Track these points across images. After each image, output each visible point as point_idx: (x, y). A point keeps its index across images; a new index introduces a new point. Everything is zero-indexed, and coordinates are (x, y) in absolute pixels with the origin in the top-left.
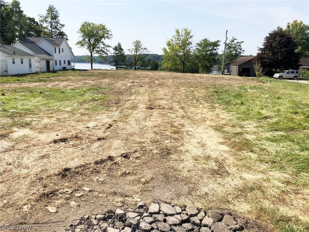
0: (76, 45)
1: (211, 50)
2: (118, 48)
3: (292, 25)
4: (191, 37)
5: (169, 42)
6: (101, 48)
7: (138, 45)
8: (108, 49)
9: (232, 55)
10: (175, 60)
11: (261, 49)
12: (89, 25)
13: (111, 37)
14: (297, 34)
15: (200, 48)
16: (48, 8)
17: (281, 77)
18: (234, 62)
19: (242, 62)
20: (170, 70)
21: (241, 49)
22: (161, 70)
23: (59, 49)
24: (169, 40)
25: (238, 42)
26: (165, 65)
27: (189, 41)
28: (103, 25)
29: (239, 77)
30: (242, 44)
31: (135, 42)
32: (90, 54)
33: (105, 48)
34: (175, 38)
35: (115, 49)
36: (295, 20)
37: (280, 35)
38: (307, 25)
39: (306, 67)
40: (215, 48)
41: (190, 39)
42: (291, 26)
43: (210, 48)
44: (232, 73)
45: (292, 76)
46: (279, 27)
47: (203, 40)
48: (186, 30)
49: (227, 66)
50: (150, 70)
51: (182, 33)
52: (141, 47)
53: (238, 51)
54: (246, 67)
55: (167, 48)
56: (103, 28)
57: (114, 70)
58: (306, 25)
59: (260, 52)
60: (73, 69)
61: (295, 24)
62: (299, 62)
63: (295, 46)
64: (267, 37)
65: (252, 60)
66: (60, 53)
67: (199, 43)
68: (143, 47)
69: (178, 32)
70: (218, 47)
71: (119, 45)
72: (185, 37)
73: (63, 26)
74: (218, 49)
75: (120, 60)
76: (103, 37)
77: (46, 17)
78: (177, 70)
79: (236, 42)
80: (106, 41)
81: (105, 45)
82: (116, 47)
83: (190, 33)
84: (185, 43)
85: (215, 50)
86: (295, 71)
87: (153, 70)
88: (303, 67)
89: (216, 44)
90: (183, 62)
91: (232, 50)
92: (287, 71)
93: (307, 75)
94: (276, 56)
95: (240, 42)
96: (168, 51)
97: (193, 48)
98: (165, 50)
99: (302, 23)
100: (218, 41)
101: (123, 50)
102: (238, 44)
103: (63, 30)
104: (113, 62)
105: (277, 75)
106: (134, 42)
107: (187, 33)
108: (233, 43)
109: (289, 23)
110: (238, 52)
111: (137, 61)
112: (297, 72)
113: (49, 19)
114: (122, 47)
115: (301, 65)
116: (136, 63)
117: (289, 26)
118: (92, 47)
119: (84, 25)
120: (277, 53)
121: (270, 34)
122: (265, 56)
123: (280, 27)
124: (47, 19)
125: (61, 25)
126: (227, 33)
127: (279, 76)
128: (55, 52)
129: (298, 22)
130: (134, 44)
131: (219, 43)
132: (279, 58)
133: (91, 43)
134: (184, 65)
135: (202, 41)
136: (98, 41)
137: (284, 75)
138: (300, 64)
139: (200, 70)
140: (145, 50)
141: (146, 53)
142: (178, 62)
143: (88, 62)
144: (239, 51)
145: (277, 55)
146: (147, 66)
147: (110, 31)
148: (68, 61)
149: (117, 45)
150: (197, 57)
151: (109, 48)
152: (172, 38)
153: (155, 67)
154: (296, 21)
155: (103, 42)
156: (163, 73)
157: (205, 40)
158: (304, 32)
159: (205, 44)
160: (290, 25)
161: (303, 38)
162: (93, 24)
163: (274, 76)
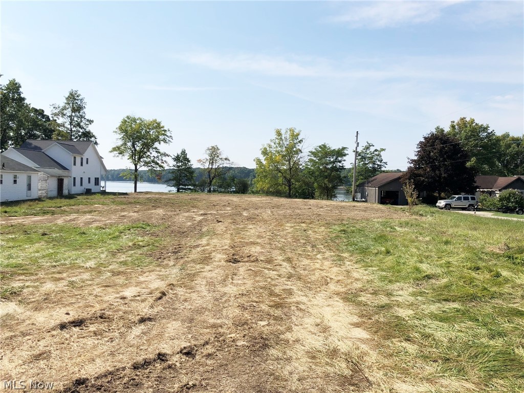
0: (111, 152)
1: (334, 162)
2: (182, 158)
3: (458, 124)
4: (300, 141)
5: (265, 149)
6: (152, 158)
7: (214, 153)
8: (164, 158)
9: (367, 170)
10: (275, 177)
11: (413, 161)
12: (134, 120)
13: (171, 139)
14: (467, 138)
15: (315, 159)
16: (67, 95)
17: (449, 206)
18: (372, 181)
19: (384, 182)
20: (268, 193)
21: (381, 161)
22: (253, 192)
23: (82, 159)
24: (266, 146)
25: (376, 150)
26: (259, 186)
27: (298, 147)
28: (158, 121)
29: (381, 206)
30: (382, 153)
31: (211, 148)
32: (133, 167)
33: (160, 157)
34: (275, 144)
35: (177, 159)
36: (462, 117)
37: (441, 139)
38: (482, 125)
39: (486, 190)
40: (340, 159)
41: (299, 144)
42: (456, 127)
43: (332, 160)
44: (368, 198)
45: (466, 204)
46: (438, 128)
47: (320, 147)
48: (292, 130)
49: (361, 187)
50: (235, 192)
51: (286, 135)
52: (220, 157)
53: (377, 164)
54: (391, 189)
55: (262, 158)
56: (158, 126)
57: (173, 194)
58: (480, 124)
59: (412, 165)
60: (104, 193)
61: (463, 123)
62: (475, 182)
63: (466, 157)
64: (421, 142)
65: (399, 178)
66: (82, 165)
67: (314, 151)
68: (224, 156)
69: (279, 133)
70: (345, 158)
71: (184, 152)
72: (291, 141)
73: (91, 122)
74: (344, 160)
75: (184, 177)
76: (156, 139)
77: (64, 108)
78: (278, 194)
79: (372, 149)
80: (162, 147)
81: (159, 153)
82: (178, 155)
83: (298, 135)
84: (291, 151)
85: (340, 162)
86: (470, 196)
87: (238, 193)
88: (481, 190)
89: (340, 153)
90: (289, 181)
91: (367, 162)
92: (457, 196)
93: (489, 203)
94: (437, 172)
95: (379, 150)
96: (264, 162)
97: (304, 158)
98: (259, 162)
99: (473, 121)
100: (344, 148)
101: (189, 161)
102: (375, 153)
103: (91, 128)
104: (173, 180)
105: (441, 203)
106: (209, 149)
107: (295, 136)
108: (368, 152)
109: (454, 122)
110: (376, 166)
111: (213, 179)
112: (473, 199)
113: (68, 112)
114: (188, 157)
115: (478, 187)
116: (211, 182)
117: (453, 127)
118: (137, 156)
119: (126, 121)
120: (438, 168)
121: (425, 138)
122: (421, 172)
123: (440, 128)
124: (65, 112)
125: (88, 120)
126: (357, 136)
127: (444, 203)
128: (75, 164)
129: (468, 119)
130: (208, 152)
131: (346, 152)
132: (443, 175)
133: (135, 150)
134: (290, 186)
135: (318, 148)
136: (147, 146)
137: (453, 202)
138: (475, 185)
139: (317, 194)
140: (226, 161)
141: (228, 166)
142: (280, 180)
143: (130, 180)
144: (379, 163)
145: (439, 170)
146: (229, 186)
147: (169, 131)
148: (95, 178)
149: (179, 153)
150: (311, 173)
151: (167, 157)
152: (269, 142)
153: (243, 189)
154: (464, 118)
155: (156, 148)
156: (255, 199)
157: (323, 147)
158: (478, 134)
159: (324, 152)
160: (455, 124)
161: (477, 144)
162: (141, 120)
163: (437, 204)
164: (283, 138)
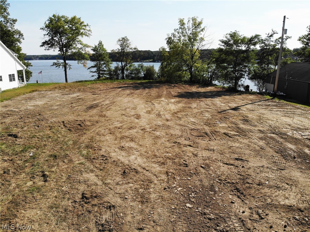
0: (42, 46)
2: (100, 49)
4: (203, 30)
5: (170, 38)
7: (125, 44)
12: (59, 18)
27: (200, 36)
33: (84, 48)
34: (178, 33)
35: (95, 49)
41: (201, 33)
48: (194, 19)
52: (130, 47)
56: (78, 22)
69: (182, 23)
71: (100, 44)
72: (194, 30)
76: (78, 33)
81: (83, 45)
82: (96, 46)
83: (200, 23)
106: (119, 40)
107: (197, 25)
111: (125, 66)
114: (104, 47)
130: (119, 43)
147: (88, 25)
151: (88, 48)
152: (174, 32)
155: (80, 41)
162: (64, 17)
164: (186, 27)
